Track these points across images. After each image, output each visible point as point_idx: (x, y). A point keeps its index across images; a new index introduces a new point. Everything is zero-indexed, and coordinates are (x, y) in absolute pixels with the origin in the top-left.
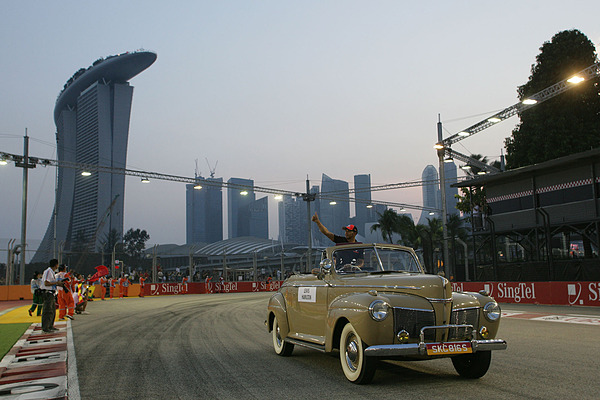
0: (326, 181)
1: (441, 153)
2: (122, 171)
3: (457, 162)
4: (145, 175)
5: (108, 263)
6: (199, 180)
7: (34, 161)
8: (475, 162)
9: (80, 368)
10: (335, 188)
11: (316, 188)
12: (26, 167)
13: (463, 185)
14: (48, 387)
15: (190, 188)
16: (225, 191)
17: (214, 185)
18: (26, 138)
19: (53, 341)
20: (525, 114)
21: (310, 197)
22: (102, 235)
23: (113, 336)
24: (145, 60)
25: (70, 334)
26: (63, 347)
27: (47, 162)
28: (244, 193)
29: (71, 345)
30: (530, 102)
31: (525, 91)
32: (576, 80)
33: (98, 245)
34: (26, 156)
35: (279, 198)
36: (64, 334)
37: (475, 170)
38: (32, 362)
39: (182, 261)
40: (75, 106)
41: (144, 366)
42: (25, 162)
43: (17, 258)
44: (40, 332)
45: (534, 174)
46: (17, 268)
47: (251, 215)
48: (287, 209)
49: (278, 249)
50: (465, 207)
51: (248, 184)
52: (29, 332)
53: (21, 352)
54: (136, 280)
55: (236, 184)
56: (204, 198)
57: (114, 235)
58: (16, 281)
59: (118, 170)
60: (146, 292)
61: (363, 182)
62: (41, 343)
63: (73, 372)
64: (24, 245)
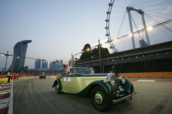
0: (56, 60)
1: (72, 58)
2: (25, 57)
3: (74, 59)
4: (28, 58)
5: (21, 71)
6: (37, 59)
7: (9, 55)
8: (76, 59)
9: (14, 88)
10: (58, 61)
11: (55, 61)
12: (7, 56)
13: (74, 62)
14: (7, 91)
15: (36, 60)
16: (41, 61)
17: (39, 60)
18: (8, 51)
19: (9, 84)
20: (83, 53)
21: (54, 63)
22: (21, 67)
23: (20, 83)
24: (30, 41)
25: (13, 83)
26: (11, 85)
27: (11, 55)
28: (44, 62)
29: (12, 84)
30: (83, 52)
31: (83, 50)
32: (88, 50)
33: (19, 69)
34: (7, 54)
35: (49, 62)
36: (12, 83)
37: (76, 60)
38: (5, 87)
39: (33, 71)
40: (17, 47)
41: (25, 87)
42: (7, 55)
43: (4, 70)
44: (7, 82)
45: (83, 61)
46: (4, 72)
47: (45, 65)
48: (51, 64)
49: (49, 70)
50: (75, 65)
51: (45, 60)
52: (5, 82)
53: (3, 86)
54: (26, 74)
55: (43, 60)
56: (38, 62)
57: (22, 67)
58: (4, 74)
59: (24, 57)
60: (27, 76)
61: (62, 61)
62: (7, 84)
63: (12, 89)
64: (6, 68)
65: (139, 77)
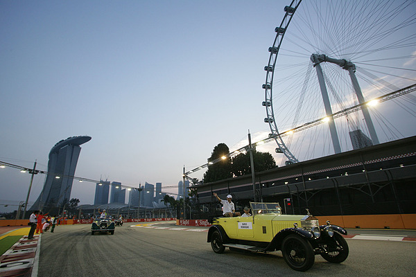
0: (147, 184)
1: (184, 177)
2: (73, 177)
3: (190, 181)
4: (81, 179)
5: (61, 212)
6: (101, 182)
7: (37, 171)
8: (195, 180)
9: (41, 255)
10: (149, 187)
11: (143, 187)
12: (33, 173)
13: (190, 188)
14: (24, 263)
15: (98, 184)
16: (110, 186)
17: (106, 184)
18: (36, 163)
19: (32, 243)
20: (210, 167)
21: (140, 190)
22: (61, 200)
23: (58, 241)
24: (87, 139)
25: (40, 240)
26: (35, 246)
27: (42, 172)
28: (117, 187)
29: (39, 245)
30: (211, 163)
31: (210, 160)
32: (224, 158)
33: (58, 204)
34: (34, 170)
35: (130, 189)
36: (37, 240)
37: (195, 183)
38: (20, 252)
39: (91, 211)
40: (58, 153)
41: (68, 253)
42: (33, 172)
43: (23, 209)
44: (27, 239)
45: (212, 185)
46: (22, 212)
47: (118, 195)
48: (132, 194)
49: (128, 207)
50: (191, 195)
51: (119, 184)
52: (21, 239)
53: (16, 247)
54: (72, 218)
55: (115, 184)
56: (103, 189)
57: (66, 200)
58: (21, 218)
59: (71, 177)
60: (75, 222)
61: (159, 185)
62: (26, 244)
63: (37, 256)
64: (27, 203)
65: (357, 227)
